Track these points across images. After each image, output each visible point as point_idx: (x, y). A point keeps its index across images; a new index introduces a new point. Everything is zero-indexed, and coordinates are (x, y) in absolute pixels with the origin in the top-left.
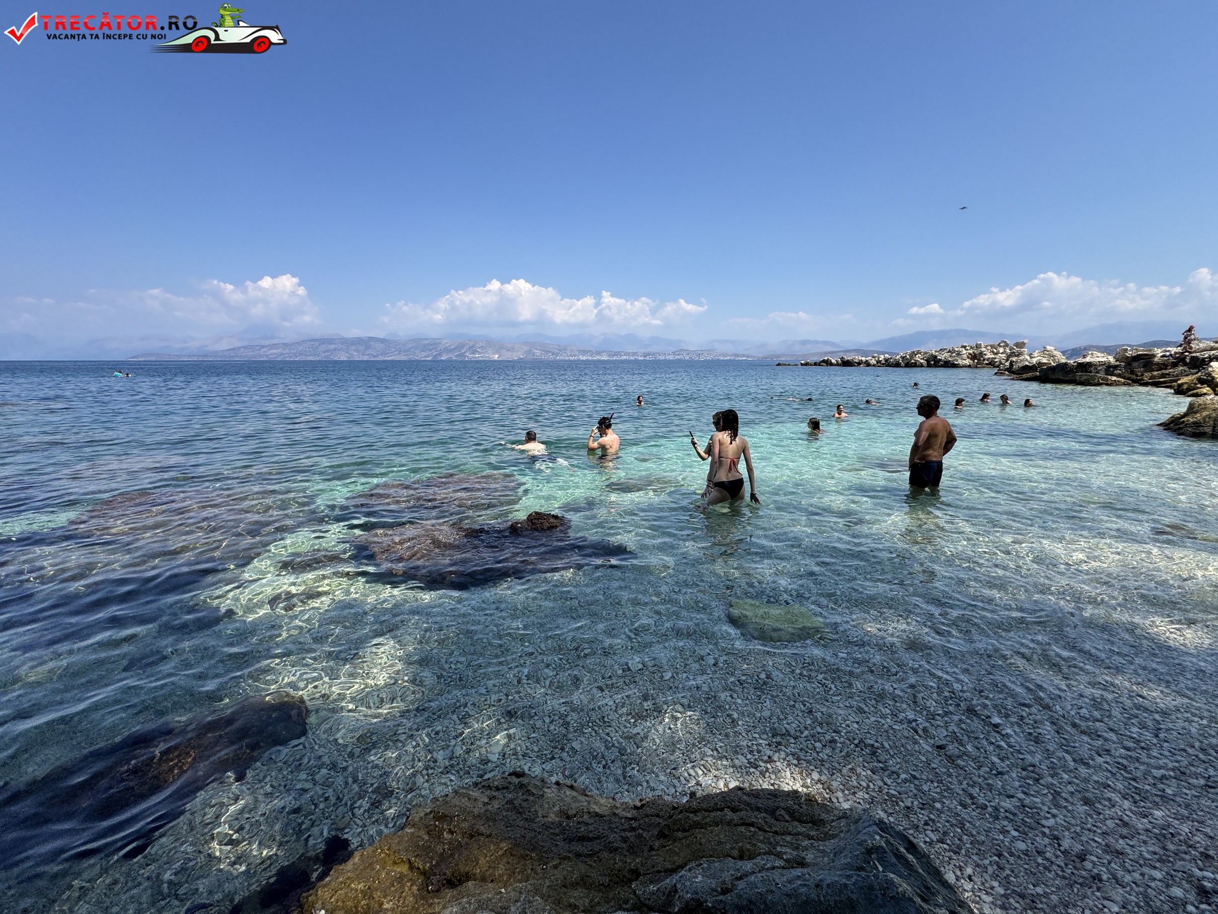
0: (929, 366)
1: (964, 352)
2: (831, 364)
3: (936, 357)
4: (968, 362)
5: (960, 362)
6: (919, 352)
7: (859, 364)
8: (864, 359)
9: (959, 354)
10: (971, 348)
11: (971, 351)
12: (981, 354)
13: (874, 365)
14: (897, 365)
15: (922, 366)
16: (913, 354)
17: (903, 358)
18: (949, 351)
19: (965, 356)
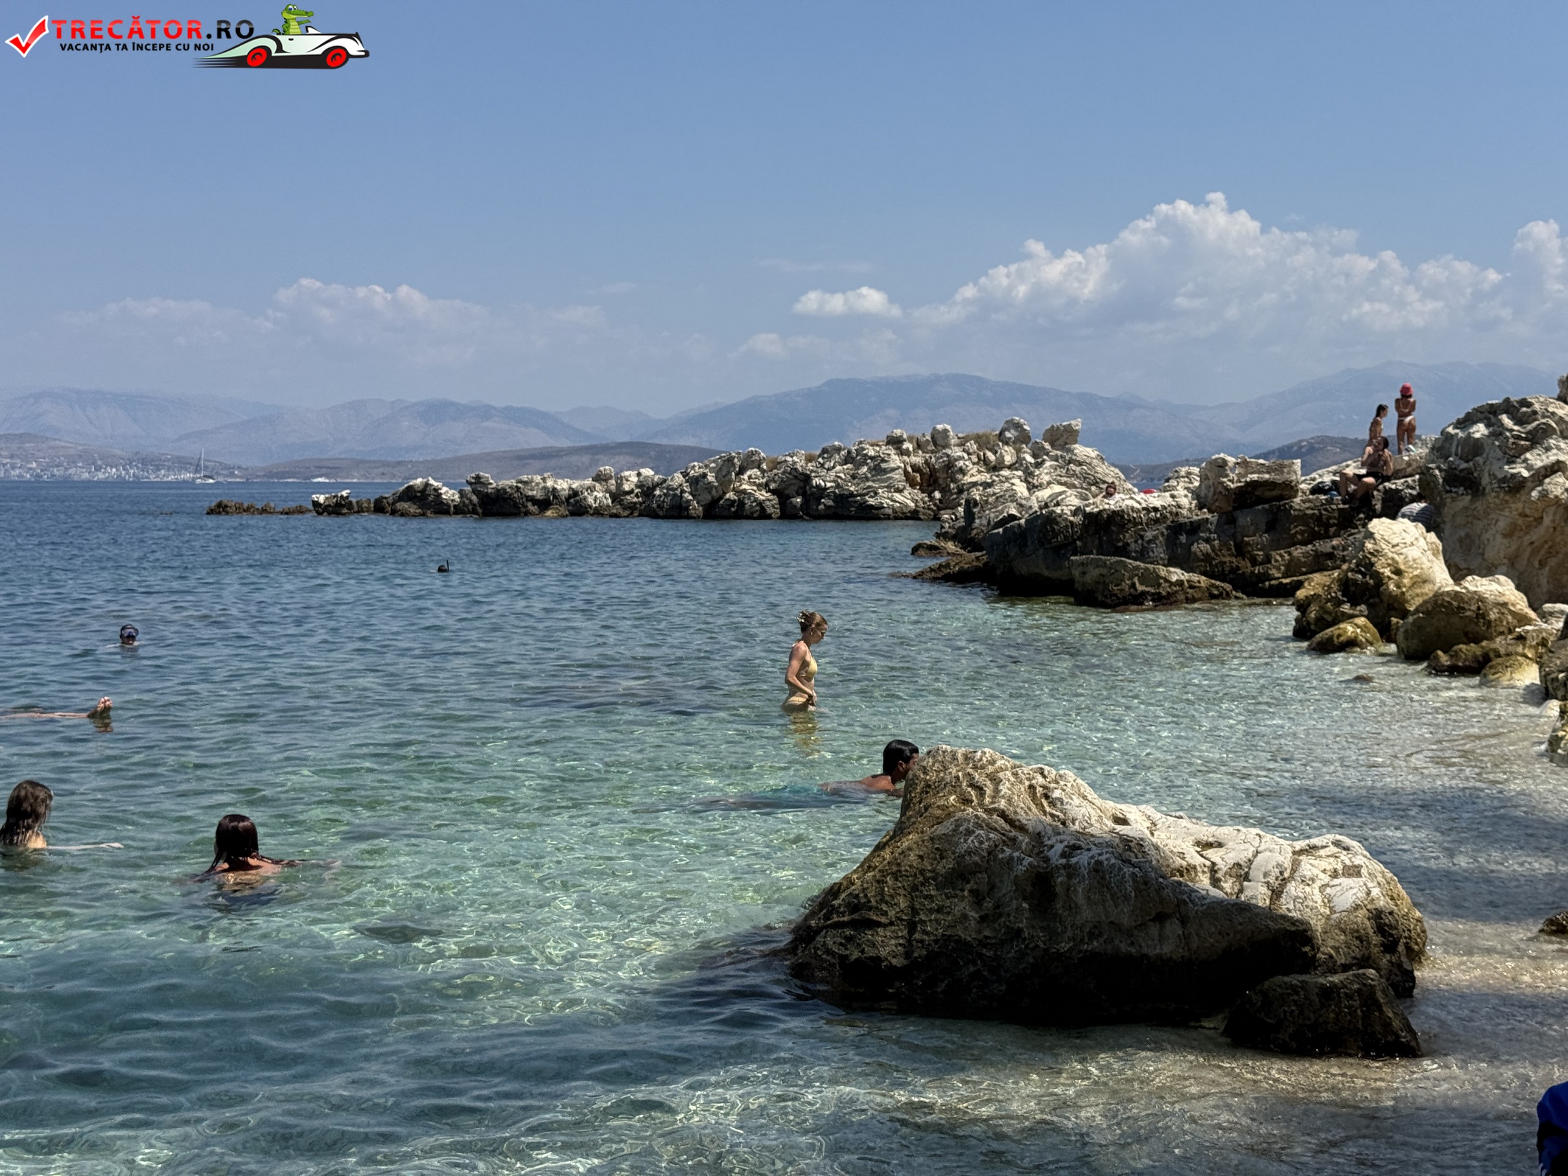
0: (788, 514)
1: (895, 460)
2: (441, 508)
3: (807, 478)
4: (908, 498)
5: (884, 499)
6: (750, 461)
7: (544, 504)
8: (563, 485)
9: (879, 468)
10: (919, 446)
11: (918, 459)
12: (950, 465)
13: (598, 512)
14: (676, 511)
15: (762, 514)
16: (729, 468)
17: (695, 482)
18: (848, 459)
19: (898, 476)
